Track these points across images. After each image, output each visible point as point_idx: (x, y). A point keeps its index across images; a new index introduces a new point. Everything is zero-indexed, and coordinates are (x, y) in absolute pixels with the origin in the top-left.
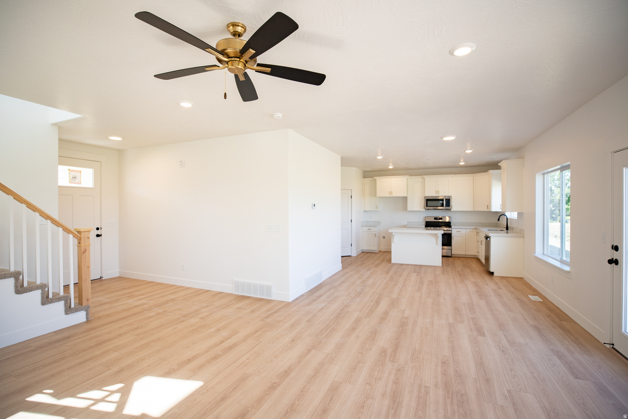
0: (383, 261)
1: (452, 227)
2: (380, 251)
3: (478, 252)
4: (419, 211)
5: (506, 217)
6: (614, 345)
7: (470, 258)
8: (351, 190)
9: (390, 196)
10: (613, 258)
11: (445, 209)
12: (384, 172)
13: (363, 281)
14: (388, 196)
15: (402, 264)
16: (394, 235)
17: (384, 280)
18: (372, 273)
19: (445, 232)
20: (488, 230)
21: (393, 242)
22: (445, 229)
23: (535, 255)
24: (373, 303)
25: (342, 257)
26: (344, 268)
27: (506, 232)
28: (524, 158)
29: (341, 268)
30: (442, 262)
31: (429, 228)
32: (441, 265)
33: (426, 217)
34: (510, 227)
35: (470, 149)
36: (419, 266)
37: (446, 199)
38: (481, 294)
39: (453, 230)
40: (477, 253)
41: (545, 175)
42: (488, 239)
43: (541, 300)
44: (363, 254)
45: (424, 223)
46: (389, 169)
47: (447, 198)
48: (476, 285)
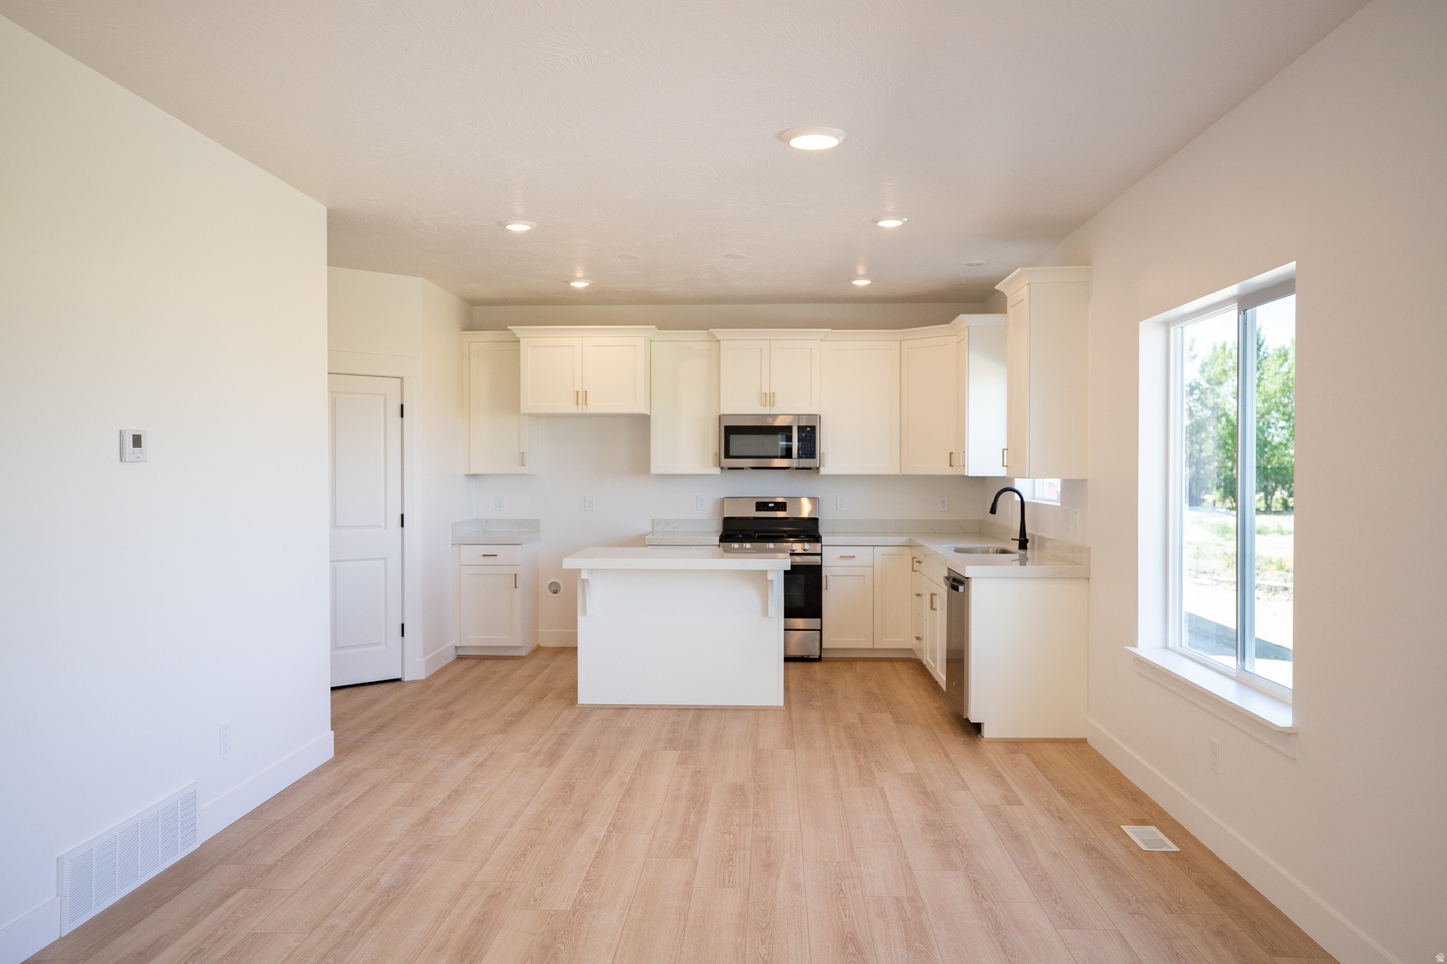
1: (825, 540)
2: (538, 649)
3: (918, 638)
4: (696, 476)
5: (1017, 498)
7: (890, 660)
8: (401, 378)
9: (580, 411)
11: (797, 469)
12: (554, 307)
13: (424, 822)
14: (571, 408)
15: (622, 709)
16: (587, 580)
17: (527, 805)
18: (481, 766)
19: (798, 559)
20: (958, 551)
21: (584, 613)
22: (798, 547)
23: (1135, 651)
25: (339, 694)
26: (343, 748)
27: (1020, 555)
28: (1090, 264)
29: (329, 753)
30: (786, 689)
31: (736, 545)
32: (780, 702)
33: (723, 500)
34: (1033, 536)
35: (894, 215)
36: (691, 713)
37: (801, 429)
39: (826, 552)
40: (915, 642)
41: (1172, 329)
42: (961, 588)
43: (1175, 848)
44: (463, 665)
45: (716, 527)
46: (574, 290)
47: (802, 424)
48: (924, 794)
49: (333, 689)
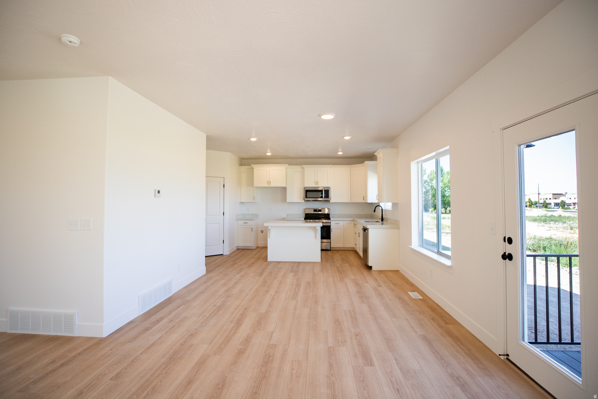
0: (258, 259)
1: (331, 219)
2: (258, 247)
4: (298, 203)
5: (381, 208)
6: (509, 356)
7: (348, 250)
8: (224, 178)
9: (269, 186)
10: (505, 252)
11: (324, 201)
12: (262, 160)
13: (228, 290)
14: (266, 185)
15: (279, 262)
16: (270, 229)
17: (254, 286)
18: (243, 276)
19: (324, 224)
20: (365, 222)
21: (269, 237)
22: (324, 221)
23: (410, 246)
24: (232, 325)
25: (207, 258)
26: (208, 271)
27: (382, 223)
28: (398, 148)
29: (204, 272)
30: (321, 257)
31: (308, 220)
32: (320, 261)
33: (305, 209)
34: (385, 218)
35: (348, 136)
36: (297, 264)
37: (325, 191)
38: (363, 297)
39: (332, 222)
40: (355, 245)
41: (419, 164)
42: (366, 231)
43: (422, 298)
44: (238, 251)
45: (304, 216)
46: (267, 155)
47: (325, 189)
48: (357, 284)
49: (206, 257)
